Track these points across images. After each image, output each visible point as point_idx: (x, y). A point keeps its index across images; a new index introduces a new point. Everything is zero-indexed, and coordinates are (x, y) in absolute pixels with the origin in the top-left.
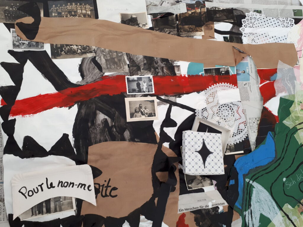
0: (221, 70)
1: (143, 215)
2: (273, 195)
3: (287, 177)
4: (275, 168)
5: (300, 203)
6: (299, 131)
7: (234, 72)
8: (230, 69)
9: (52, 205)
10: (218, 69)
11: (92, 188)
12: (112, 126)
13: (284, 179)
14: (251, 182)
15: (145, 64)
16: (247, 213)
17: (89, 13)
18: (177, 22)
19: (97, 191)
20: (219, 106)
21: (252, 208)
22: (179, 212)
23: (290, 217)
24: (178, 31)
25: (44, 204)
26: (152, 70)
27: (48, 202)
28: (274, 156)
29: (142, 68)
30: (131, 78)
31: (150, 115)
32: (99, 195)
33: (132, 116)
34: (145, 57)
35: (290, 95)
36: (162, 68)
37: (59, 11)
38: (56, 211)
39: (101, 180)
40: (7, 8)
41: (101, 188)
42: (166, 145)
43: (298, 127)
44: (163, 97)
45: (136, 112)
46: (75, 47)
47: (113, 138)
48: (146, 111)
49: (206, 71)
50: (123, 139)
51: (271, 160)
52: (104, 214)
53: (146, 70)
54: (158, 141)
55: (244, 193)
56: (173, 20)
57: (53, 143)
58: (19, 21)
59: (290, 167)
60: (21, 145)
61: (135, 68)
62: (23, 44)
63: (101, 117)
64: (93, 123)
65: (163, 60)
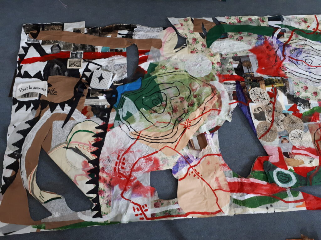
0: (118, 50)
1: (67, 104)
2: (136, 103)
3: (145, 97)
4: (139, 92)
5: (151, 109)
6: (158, 78)
7: (125, 50)
8: (123, 49)
9: (30, 95)
10: (117, 49)
11: (47, 90)
12: (60, 69)
13: (144, 97)
14: (125, 97)
15: (81, 47)
16: (120, 110)
17: (60, 28)
18: (100, 31)
19: (48, 92)
20: (114, 65)
21: (123, 108)
22: (84, 105)
23: (144, 114)
24: (99, 34)
25: (27, 94)
26: (84, 49)
27: (28, 94)
28: (140, 87)
29: (79, 48)
30: (73, 52)
31: (78, 66)
32: (49, 93)
33: (70, 66)
34: (81, 45)
35: (156, 62)
36: (89, 49)
37: (48, 28)
38: (30, 97)
39: (51, 88)
40: (27, 27)
41: (50, 91)
42: (84, 79)
43: (157, 76)
44: (86, 60)
45: (72, 64)
46: (51, 41)
47: (60, 74)
48: (76, 65)
49: (111, 50)
50: (64, 75)
51: (137, 88)
52: (50, 101)
53: (81, 49)
54: (81, 77)
55: (120, 101)
56: (98, 30)
57: (35, 74)
58: (31, 32)
59: (148, 93)
60: (22, 73)
61: (76, 48)
62: (31, 40)
63: (56, 66)
64: (52, 68)
65: (89, 46)
